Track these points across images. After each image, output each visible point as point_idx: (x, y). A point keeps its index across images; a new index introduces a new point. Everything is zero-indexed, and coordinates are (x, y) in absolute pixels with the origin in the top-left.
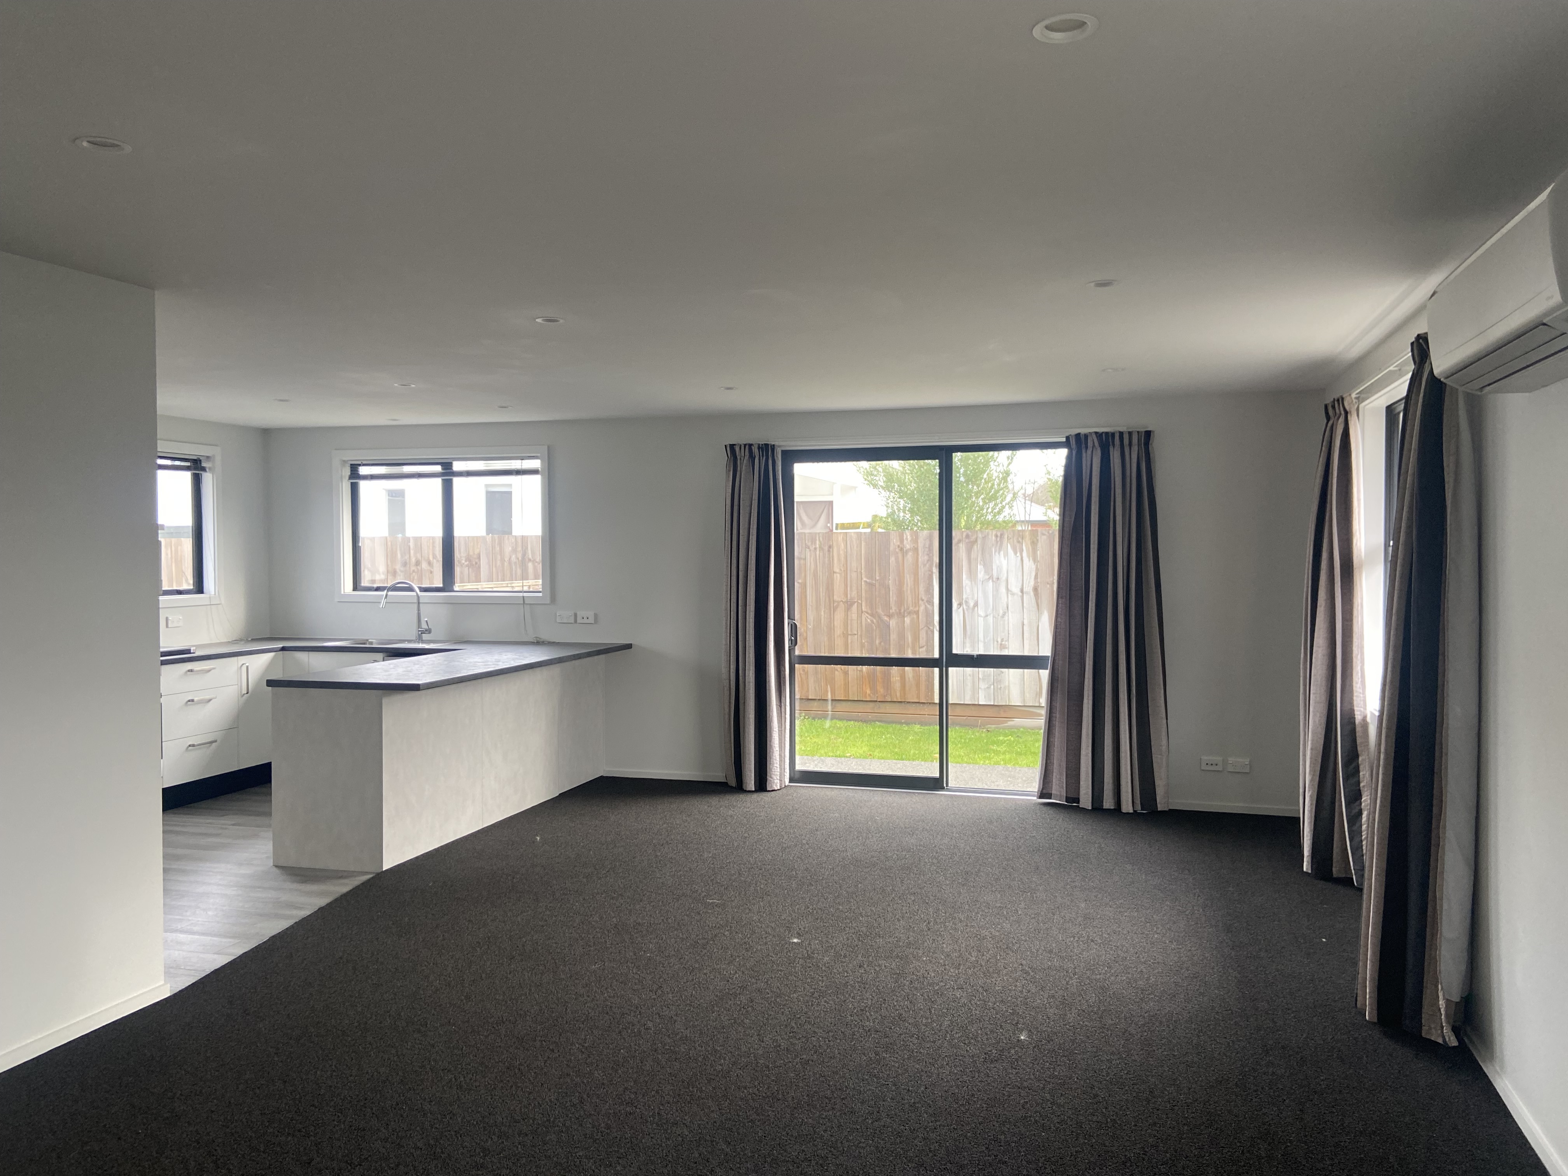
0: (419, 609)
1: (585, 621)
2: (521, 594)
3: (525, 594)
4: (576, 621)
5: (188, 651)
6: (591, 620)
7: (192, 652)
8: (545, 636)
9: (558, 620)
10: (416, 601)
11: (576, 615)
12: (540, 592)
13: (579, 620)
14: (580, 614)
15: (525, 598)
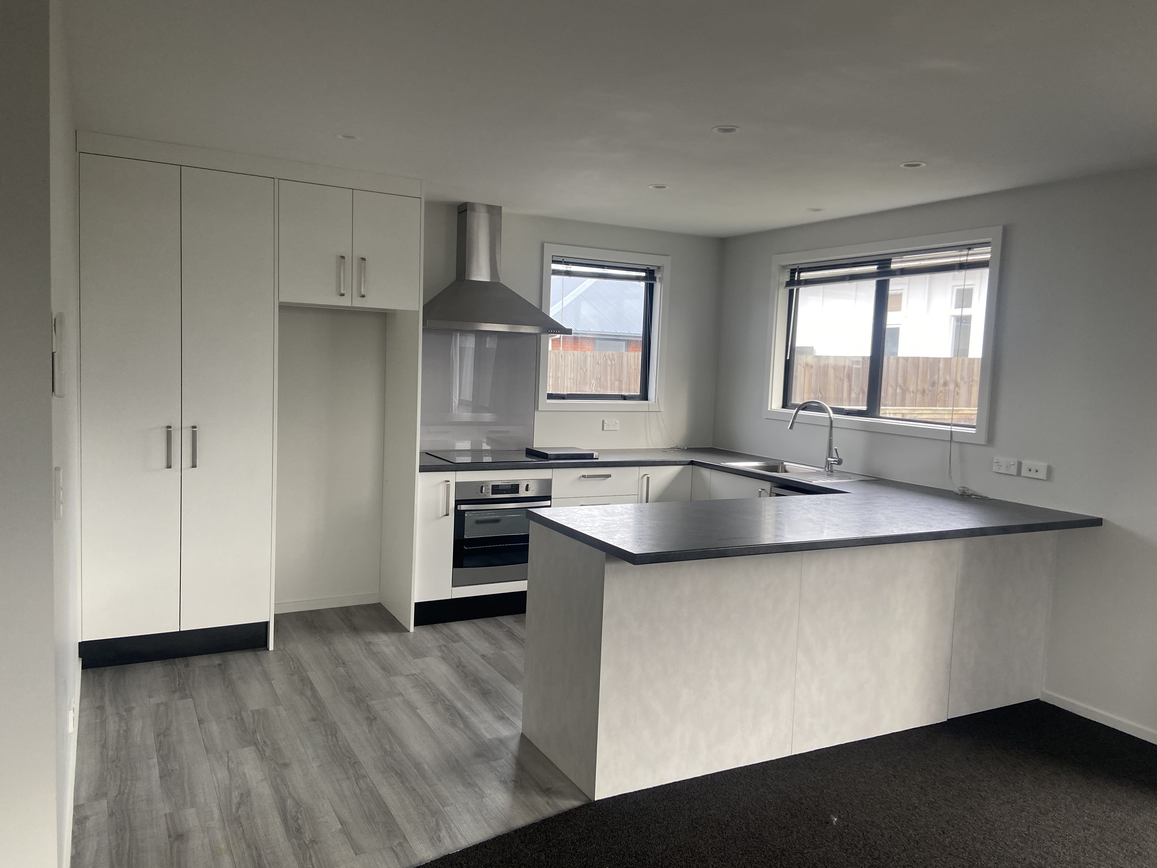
0: (831, 435)
1: (1033, 474)
2: (947, 428)
3: (955, 428)
4: (1019, 474)
5: (591, 456)
6: (1042, 475)
7: (594, 457)
8: (977, 487)
9: (995, 469)
10: (828, 424)
11: (1020, 464)
12: (973, 427)
13: (1024, 472)
14: (1027, 463)
15: (953, 433)
